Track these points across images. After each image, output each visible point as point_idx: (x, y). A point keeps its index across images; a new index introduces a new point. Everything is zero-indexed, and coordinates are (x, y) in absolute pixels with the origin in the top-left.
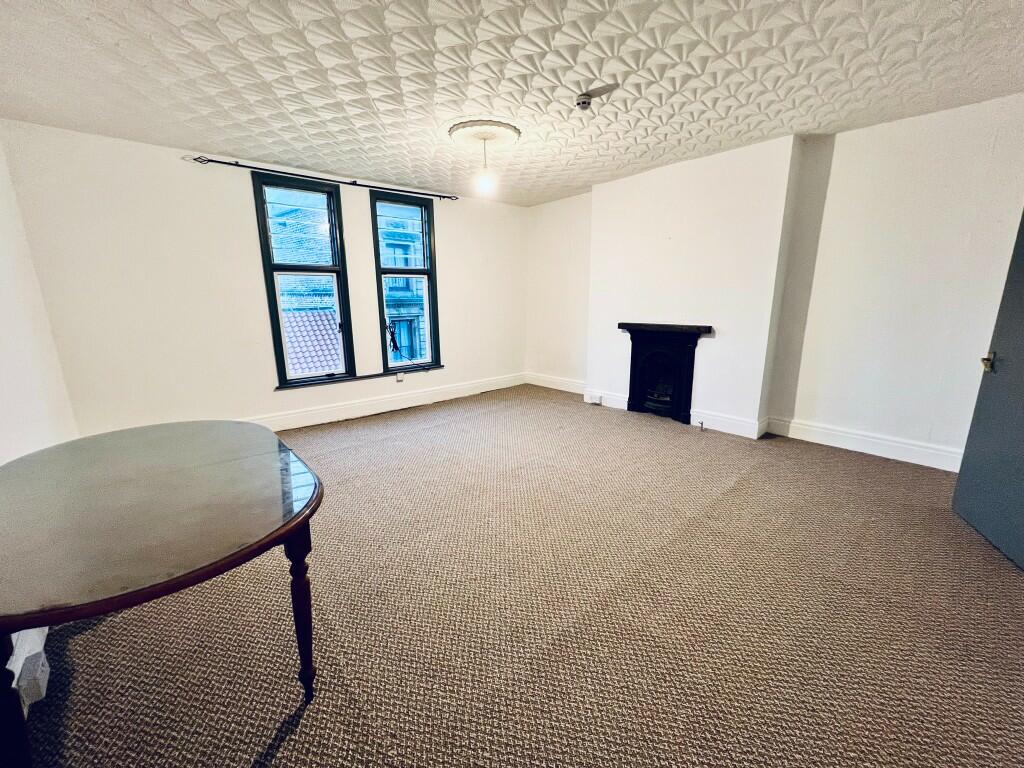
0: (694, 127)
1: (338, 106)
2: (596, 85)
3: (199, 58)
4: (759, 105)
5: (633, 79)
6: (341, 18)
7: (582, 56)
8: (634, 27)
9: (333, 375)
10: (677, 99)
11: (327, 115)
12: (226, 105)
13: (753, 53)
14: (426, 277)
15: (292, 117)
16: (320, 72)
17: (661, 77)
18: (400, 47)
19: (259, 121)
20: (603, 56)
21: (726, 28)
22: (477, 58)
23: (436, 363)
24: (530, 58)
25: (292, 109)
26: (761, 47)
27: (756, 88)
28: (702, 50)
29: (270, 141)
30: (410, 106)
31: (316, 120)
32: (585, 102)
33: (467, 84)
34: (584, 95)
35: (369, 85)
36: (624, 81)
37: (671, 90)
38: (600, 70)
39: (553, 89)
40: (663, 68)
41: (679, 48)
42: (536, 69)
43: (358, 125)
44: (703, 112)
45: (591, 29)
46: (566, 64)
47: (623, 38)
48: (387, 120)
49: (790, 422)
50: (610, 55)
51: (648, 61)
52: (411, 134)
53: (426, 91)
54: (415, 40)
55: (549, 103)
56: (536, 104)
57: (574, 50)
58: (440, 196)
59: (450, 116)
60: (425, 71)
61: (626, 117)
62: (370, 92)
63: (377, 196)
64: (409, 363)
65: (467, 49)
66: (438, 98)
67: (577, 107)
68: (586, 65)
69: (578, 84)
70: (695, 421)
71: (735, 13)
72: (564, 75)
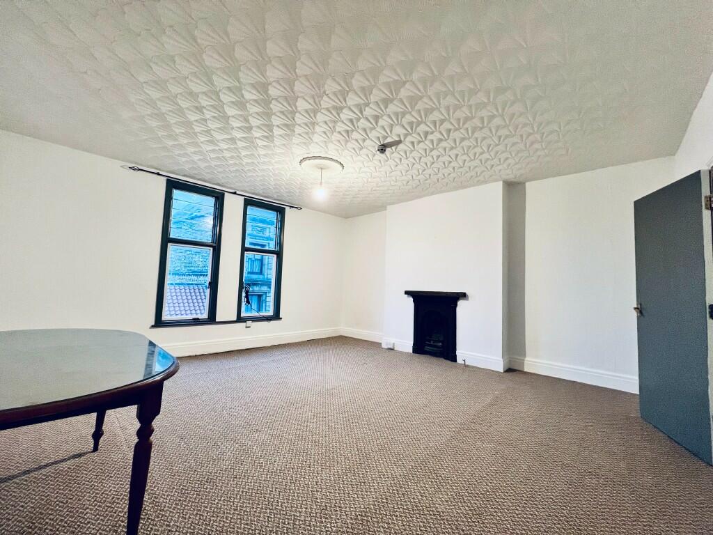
0: (446, 171)
1: (233, 140)
2: (389, 140)
3: (151, 103)
4: (481, 161)
5: (409, 139)
6: (243, 87)
7: (381, 122)
8: (409, 108)
9: (198, 319)
10: (435, 153)
11: (224, 146)
12: (160, 134)
13: (474, 129)
14: (276, 256)
15: (201, 145)
16: (226, 118)
17: (426, 139)
18: (275, 107)
19: (181, 146)
20: (392, 123)
21: (458, 114)
22: (320, 118)
23: (276, 316)
24: (351, 121)
25: (202, 139)
26: (479, 127)
27: (478, 150)
28: (447, 125)
29: (184, 160)
30: (277, 144)
31: (217, 148)
32: (383, 149)
33: (313, 133)
34: (383, 145)
35: (254, 129)
36: (405, 139)
37: (431, 147)
38: (391, 132)
39: (364, 140)
40: (426, 134)
41: (434, 122)
42: (354, 126)
43: (243, 154)
44: (450, 162)
45: (386, 108)
46: (371, 126)
47: (404, 114)
48: (262, 152)
49: (524, 360)
50: (396, 123)
51: (418, 128)
52: (275, 162)
53: (288, 135)
54: (285, 104)
55: (361, 149)
56: (354, 149)
57: (377, 118)
58: (290, 207)
59: (301, 152)
60: (289, 123)
61: (407, 161)
62: (254, 133)
63: (249, 202)
64: (257, 314)
65: (315, 112)
66: (296, 140)
67: (378, 152)
68: (383, 128)
69: (379, 138)
70: (460, 360)
71: (462, 106)
72: (370, 132)
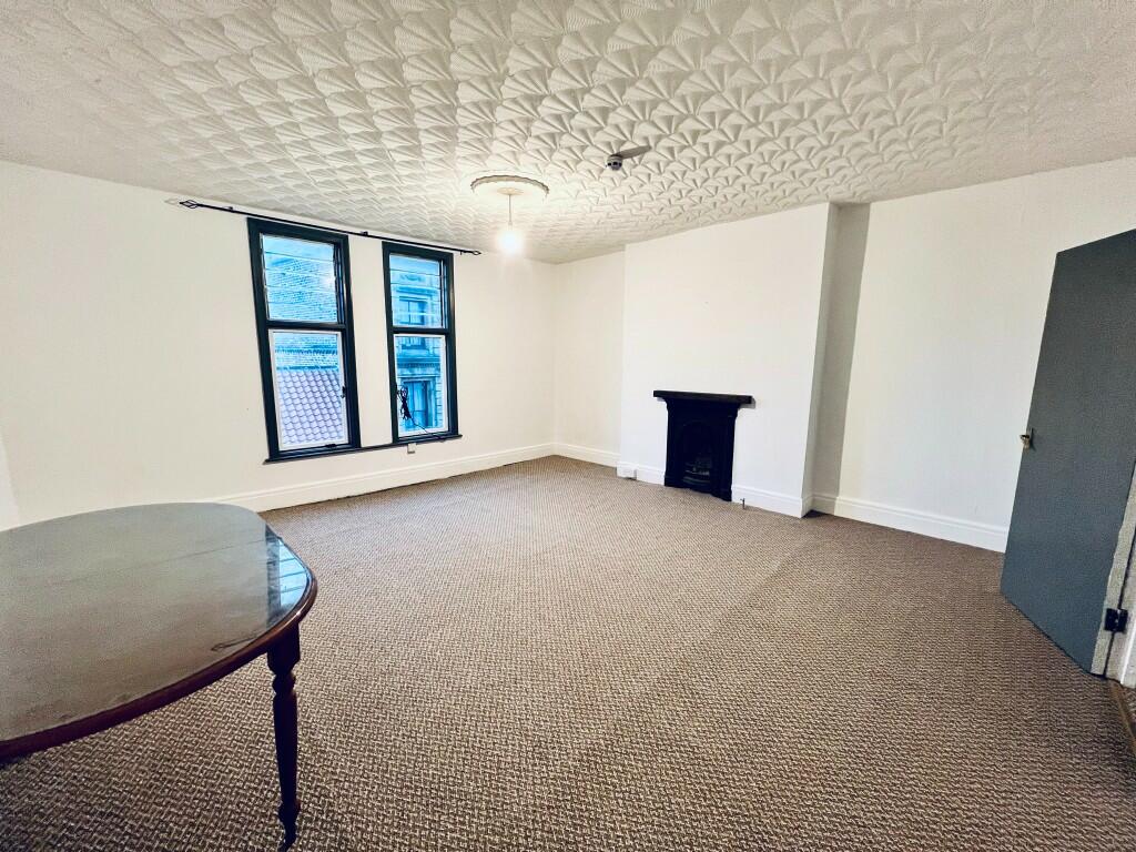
0: (729, 191)
1: (349, 155)
2: (628, 147)
3: (193, 99)
4: (793, 173)
5: (664, 143)
6: (355, 68)
7: (612, 118)
8: (665, 94)
9: (334, 445)
10: (711, 164)
11: (337, 164)
12: (222, 148)
13: (785, 124)
14: (443, 337)
15: (296, 163)
16: (330, 120)
17: (694, 142)
18: (418, 99)
19: (259, 166)
20: (634, 119)
21: (757, 99)
22: (501, 114)
23: (453, 432)
24: (558, 118)
25: (296, 155)
26: (793, 119)
27: (789, 157)
28: (733, 119)
29: (271, 186)
30: (429, 158)
31: (324, 168)
32: (616, 164)
33: (492, 139)
34: (616, 155)
35: (384, 135)
36: (655, 145)
37: (705, 154)
38: (631, 134)
39: (583, 148)
40: (695, 134)
41: (711, 116)
42: (565, 128)
43: (371, 175)
44: (738, 177)
45: (622, 94)
46: (596, 125)
47: (654, 104)
48: (404, 171)
49: (835, 499)
50: (641, 118)
51: (681, 126)
52: (430, 187)
53: (446, 144)
54: (436, 94)
55: (578, 161)
56: (565, 162)
57: (605, 112)
58: (461, 251)
59: (471, 170)
60: (446, 124)
61: (660, 179)
62: (385, 142)
63: (390, 248)
64: (422, 431)
65: (491, 105)
66: (459, 151)
67: (608, 168)
68: (617, 127)
69: (609, 144)
70: (736, 498)
71: (765, 87)
72: (594, 136)
